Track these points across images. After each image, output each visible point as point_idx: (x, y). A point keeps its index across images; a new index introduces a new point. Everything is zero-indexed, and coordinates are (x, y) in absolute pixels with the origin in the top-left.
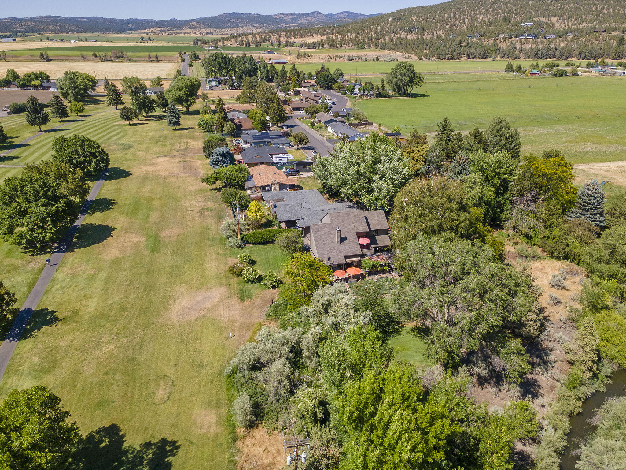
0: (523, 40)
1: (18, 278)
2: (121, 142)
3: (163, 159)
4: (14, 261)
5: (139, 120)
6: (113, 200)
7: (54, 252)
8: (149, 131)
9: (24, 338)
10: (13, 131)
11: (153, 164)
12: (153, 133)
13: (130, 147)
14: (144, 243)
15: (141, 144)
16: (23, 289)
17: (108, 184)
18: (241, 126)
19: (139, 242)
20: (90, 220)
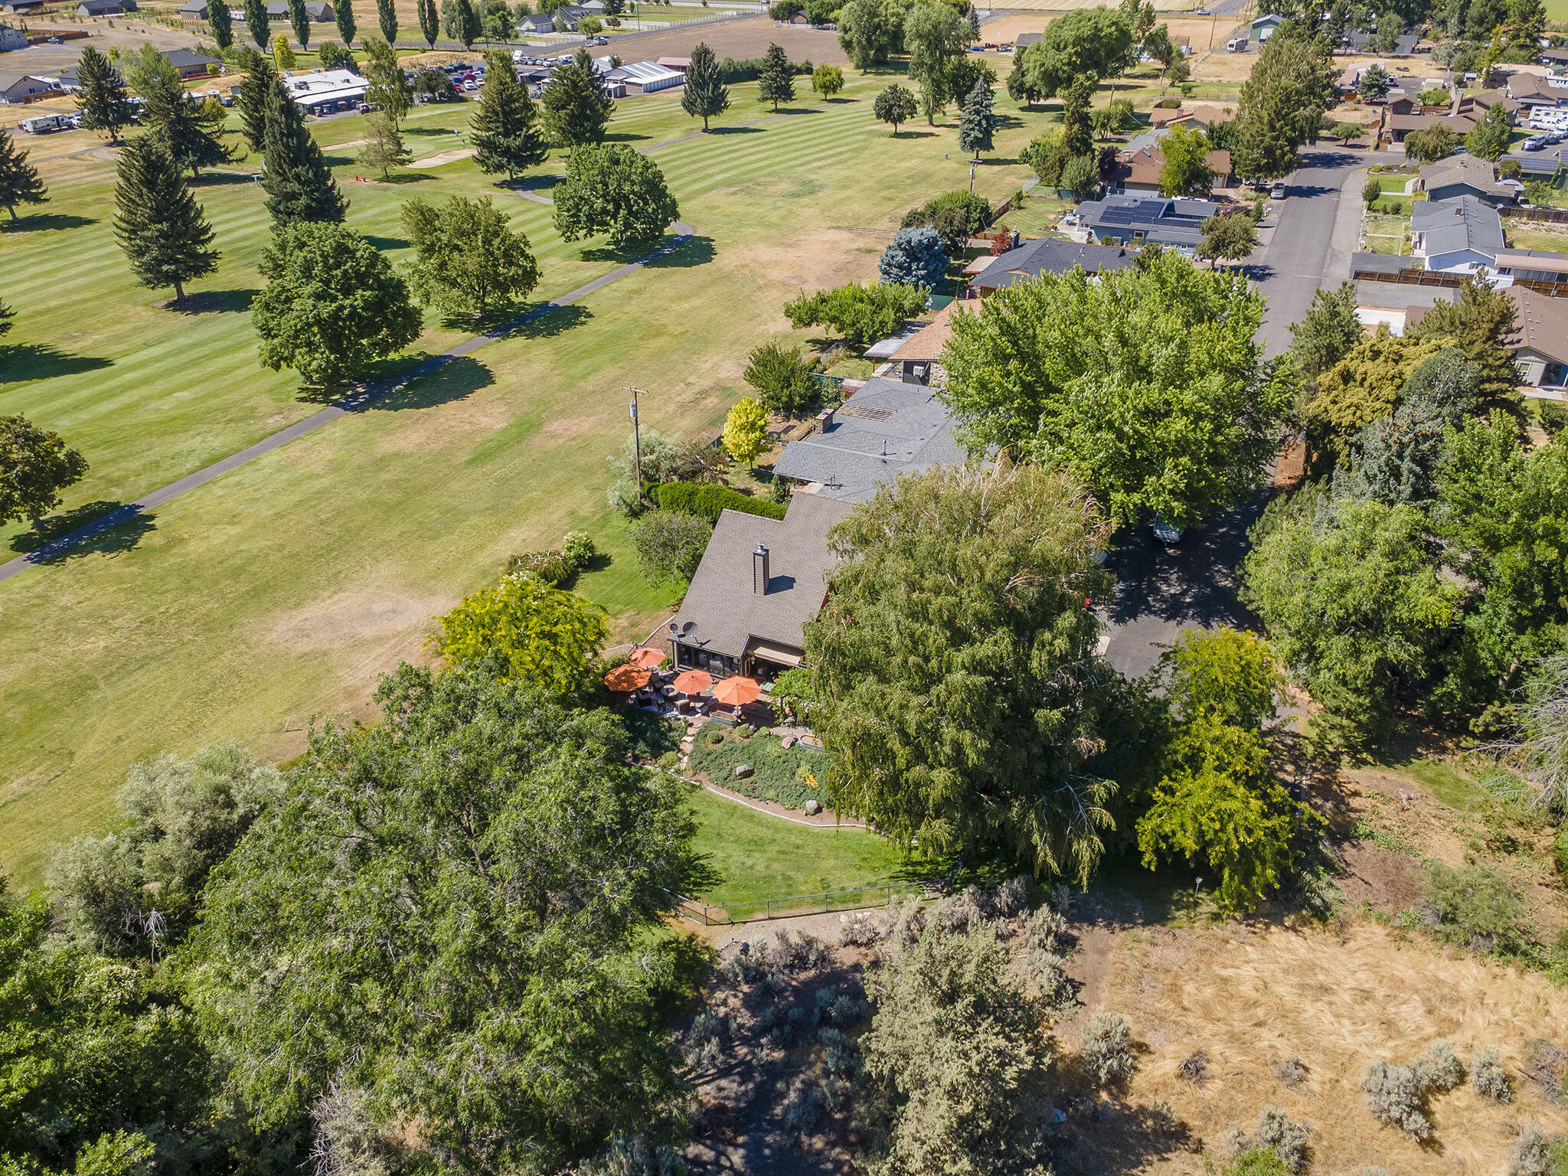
1: (218, 440)
2: (812, 177)
3: (834, 235)
4: (265, 403)
5: (931, 123)
6: (590, 316)
7: (337, 404)
8: (912, 157)
9: (49, 562)
10: (666, 123)
11: (790, 246)
12: (914, 163)
13: (811, 193)
14: (489, 435)
15: (845, 187)
16: (192, 463)
17: (637, 275)
18: (1128, 172)
19: (485, 429)
20: (487, 351)
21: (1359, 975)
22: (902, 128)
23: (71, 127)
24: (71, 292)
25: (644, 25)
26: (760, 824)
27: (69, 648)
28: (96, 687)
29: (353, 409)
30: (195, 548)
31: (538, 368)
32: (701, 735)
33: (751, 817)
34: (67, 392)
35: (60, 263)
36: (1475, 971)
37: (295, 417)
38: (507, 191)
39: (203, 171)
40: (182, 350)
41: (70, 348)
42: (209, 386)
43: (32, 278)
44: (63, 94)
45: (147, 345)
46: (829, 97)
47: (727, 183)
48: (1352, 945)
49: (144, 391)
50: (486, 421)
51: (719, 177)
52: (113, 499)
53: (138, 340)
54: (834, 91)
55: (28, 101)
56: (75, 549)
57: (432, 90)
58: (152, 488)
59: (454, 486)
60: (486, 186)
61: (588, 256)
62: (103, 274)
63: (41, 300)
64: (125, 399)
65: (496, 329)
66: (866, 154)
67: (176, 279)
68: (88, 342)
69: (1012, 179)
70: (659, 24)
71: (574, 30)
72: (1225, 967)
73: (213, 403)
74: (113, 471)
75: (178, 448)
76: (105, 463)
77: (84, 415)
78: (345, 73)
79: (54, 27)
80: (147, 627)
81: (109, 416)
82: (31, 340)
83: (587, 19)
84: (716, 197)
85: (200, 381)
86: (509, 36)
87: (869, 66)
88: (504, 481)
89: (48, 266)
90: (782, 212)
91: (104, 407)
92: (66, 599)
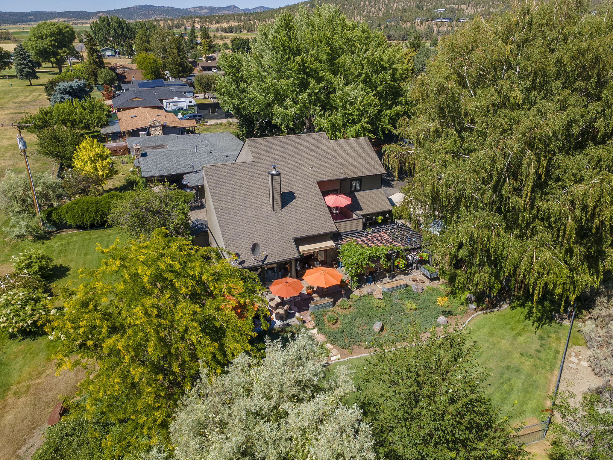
0: (439, 23)
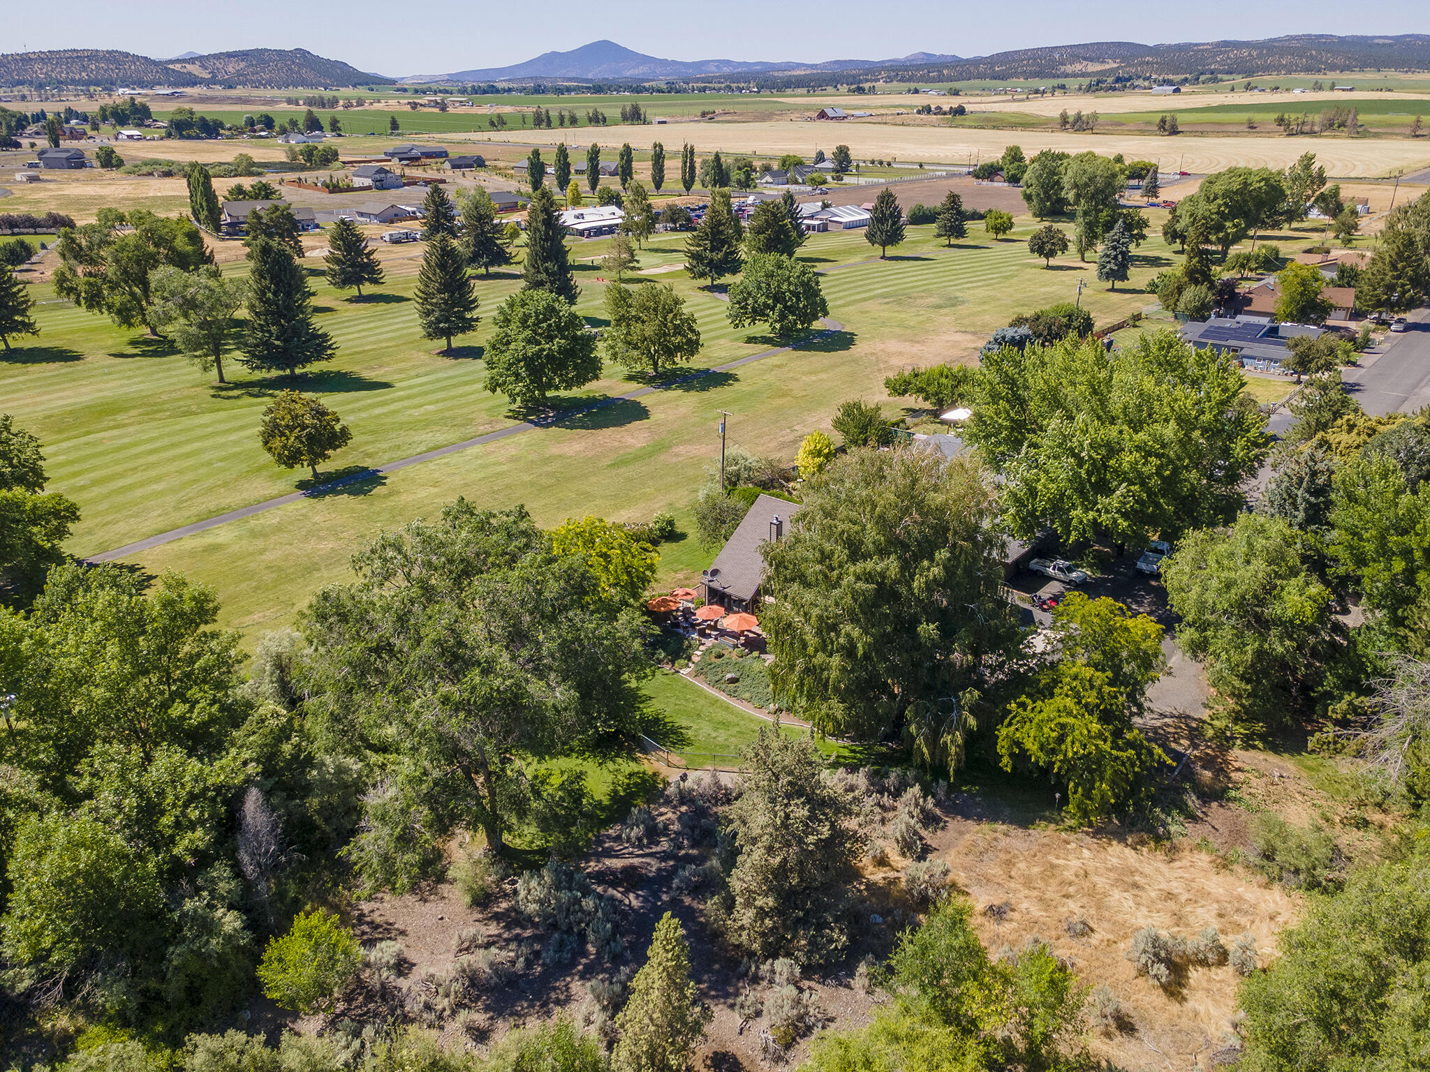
1: (442, 437)
2: (958, 294)
3: (959, 337)
4: (484, 416)
5: (1083, 260)
6: (737, 380)
7: (531, 422)
8: (1054, 284)
9: (315, 497)
10: (851, 251)
11: (918, 342)
12: (1054, 288)
13: (953, 305)
14: (629, 450)
15: (984, 303)
16: (422, 448)
17: (785, 356)
18: (1249, 302)
19: (628, 447)
20: (650, 397)
21: (1174, 884)
22: (1053, 262)
23: (415, 240)
24: (381, 341)
25: (862, 181)
26: (732, 713)
27: (310, 546)
28: (319, 570)
29: (542, 426)
30: (405, 498)
31: (683, 410)
32: (709, 651)
33: (727, 708)
34: (358, 400)
35: (379, 323)
36: (1278, 899)
37: (498, 427)
38: (706, 293)
39: (492, 270)
40: (438, 381)
41: (368, 375)
42: (449, 404)
43: (359, 331)
44: (416, 219)
45: (417, 376)
46: (1000, 237)
47: (883, 296)
48: (1177, 864)
49: (406, 403)
50: (630, 441)
51: (879, 291)
52: (365, 465)
53: (413, 373)
54: (1004, 232)
55: (392, 222)
56: (334, 492)
57: (674, 222)
58: (391, 460)
59: (593, 479)
60: (692, 289)
61: (751, 340)
62: (405, 332)
63: (362, 345)
64: (392, 407)
65: (662, 384)
66: (1014, 280)
67: (448, 333)
68: (382, 371)
69: (1139, 304)
70: (875, 180)
71: (804, 183)
72: (1058, 858)
73: (447, 414)
74: (370, 449)
75: (415, 439)
76: (367, 443)
77: (364, 415)
78: (613, 208)
79: (425, 175)
80: (360, 540)
81: (378, 417)
82: (345, 369)
83: (815, 175)
84: (870, 305)
85: (444, 400)
86: (749, 186)
87: (1046, 215)
88: (630, 480)
89: (372, 325)
90: (921, 318)
91: (377, 411)
92: (317, 519)
